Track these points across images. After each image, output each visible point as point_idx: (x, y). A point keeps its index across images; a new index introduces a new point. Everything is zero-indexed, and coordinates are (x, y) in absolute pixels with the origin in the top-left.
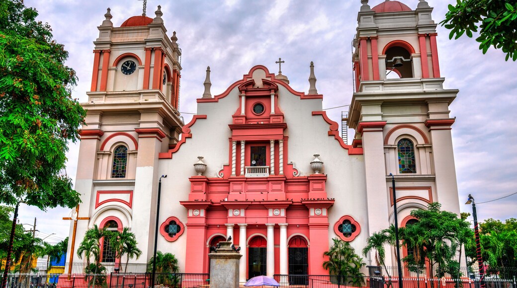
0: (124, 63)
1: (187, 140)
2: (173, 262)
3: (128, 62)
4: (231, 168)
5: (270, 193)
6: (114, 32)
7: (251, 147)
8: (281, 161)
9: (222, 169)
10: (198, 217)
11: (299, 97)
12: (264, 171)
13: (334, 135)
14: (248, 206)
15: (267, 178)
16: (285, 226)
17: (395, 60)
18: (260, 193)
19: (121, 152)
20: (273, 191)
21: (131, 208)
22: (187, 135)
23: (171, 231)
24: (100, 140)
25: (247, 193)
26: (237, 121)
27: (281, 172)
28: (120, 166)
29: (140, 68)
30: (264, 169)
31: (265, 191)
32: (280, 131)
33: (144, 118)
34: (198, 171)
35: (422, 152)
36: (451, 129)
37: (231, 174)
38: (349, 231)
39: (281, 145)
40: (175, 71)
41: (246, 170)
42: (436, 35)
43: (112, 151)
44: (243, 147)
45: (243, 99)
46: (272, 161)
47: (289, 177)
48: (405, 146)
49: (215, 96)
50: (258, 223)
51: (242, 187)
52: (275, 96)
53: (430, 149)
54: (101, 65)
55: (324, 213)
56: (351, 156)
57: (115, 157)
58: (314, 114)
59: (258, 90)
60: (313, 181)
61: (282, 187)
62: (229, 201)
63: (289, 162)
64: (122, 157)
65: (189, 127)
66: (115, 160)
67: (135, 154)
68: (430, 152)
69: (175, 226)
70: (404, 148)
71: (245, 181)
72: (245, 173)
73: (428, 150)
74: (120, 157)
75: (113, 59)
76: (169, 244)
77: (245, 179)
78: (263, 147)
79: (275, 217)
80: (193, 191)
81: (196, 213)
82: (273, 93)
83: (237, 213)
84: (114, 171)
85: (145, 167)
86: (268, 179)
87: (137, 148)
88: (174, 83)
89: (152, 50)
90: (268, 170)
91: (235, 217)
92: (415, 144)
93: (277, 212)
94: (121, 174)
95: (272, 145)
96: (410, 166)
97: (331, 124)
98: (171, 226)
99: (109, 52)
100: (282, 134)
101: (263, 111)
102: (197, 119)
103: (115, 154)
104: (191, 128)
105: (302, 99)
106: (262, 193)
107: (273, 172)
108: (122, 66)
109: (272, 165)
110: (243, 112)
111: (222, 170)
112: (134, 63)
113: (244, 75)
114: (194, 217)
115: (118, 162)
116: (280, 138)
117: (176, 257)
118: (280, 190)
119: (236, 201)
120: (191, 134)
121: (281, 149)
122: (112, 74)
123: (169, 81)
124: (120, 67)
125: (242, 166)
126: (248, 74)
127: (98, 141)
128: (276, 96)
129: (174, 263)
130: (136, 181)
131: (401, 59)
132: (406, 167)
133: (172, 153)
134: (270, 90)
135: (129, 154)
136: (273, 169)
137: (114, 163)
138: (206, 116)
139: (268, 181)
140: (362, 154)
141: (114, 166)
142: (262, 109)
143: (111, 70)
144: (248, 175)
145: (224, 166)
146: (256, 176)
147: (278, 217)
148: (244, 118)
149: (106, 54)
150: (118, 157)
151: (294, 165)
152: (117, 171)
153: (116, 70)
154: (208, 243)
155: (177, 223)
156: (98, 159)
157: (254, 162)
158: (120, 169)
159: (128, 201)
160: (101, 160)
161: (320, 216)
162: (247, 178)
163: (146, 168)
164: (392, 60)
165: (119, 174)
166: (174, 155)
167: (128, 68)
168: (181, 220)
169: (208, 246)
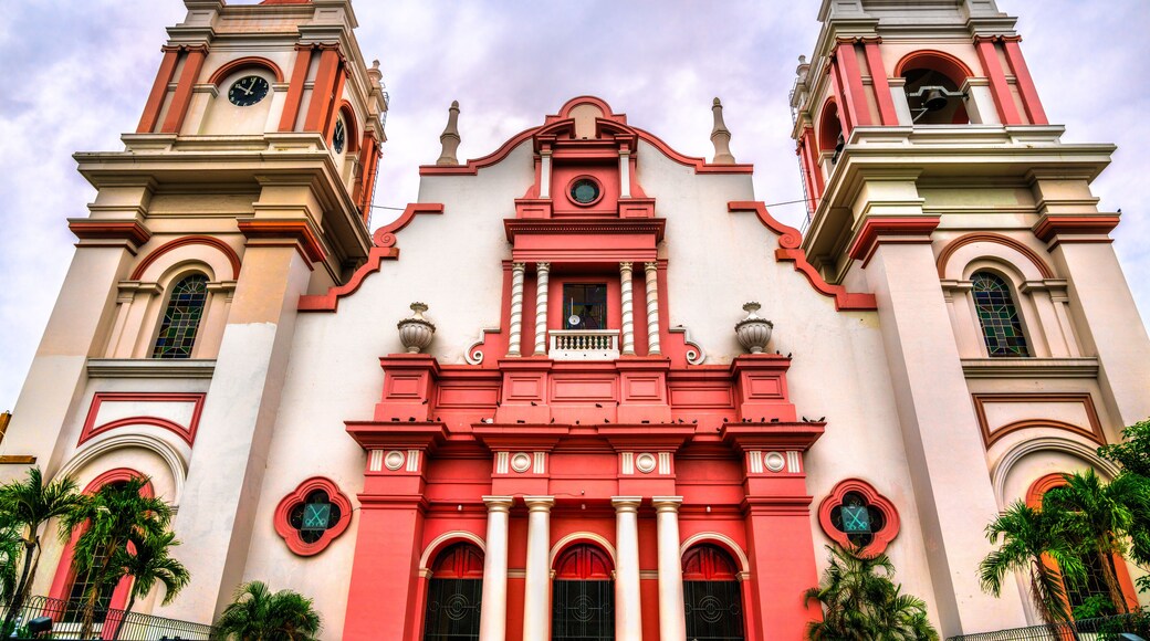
0: (240, 82)
1: (385, 265)
2: (302, 623)
3: (248, 79)
4: (509, 336)
5: (624, 404)
6: (226, 17)
7: (565, 286)
8: (653, 318)
9: (481, 339)
10: (400, 474)
11: (692, 170)
12: (603, 342)
13: (793, 261)
14: (557, 441)
15: (614, 362)
16: (675, 504)
17: (927, 93)
18: (593, 405)
19: (193, 290)
20: (633, 399)
21: (191, 444)
22: (386, 252)
23: (309, 523)
24: (135, 255)
25: (555, 405)
26: (527, 215)
27: (655, 348)
28: (180, 327)
29: (276, 90)
30: (605, 337)
31: (609, 400)
32: (648, 241)
33: (268, 197)
34: (407, 341)
35: (1041, 302)
36: (1110, 241)
37: (507, 352)
38: (864, 525)
39: (652, 276)
40: (368, 135)
41: (553, 340)
42: (1017, 39)
43: (166, 285)
44: (543, 279)
45: (546, 164)
46: (628, 318)
47: (677, 364)
48: (988, 288)
49: (470, 161)
50: (586, 497)
51: (539, 389)
52: (630, 159)
53: (1061, 294)
54: (177, 79)
55: (794, 464)
56: (843, 314)
57: (172, 303)
58: (734, 209)
59: (586, 145)
60: (750, 373)
61: (658, 388)
62: (498, 422)
63: (673, 325)
64: (193, 304)
65: (394, 232)
66: (170, 312)
67: (227, 291)
68: (1066, 303)
69: (326, 507)
70: (986, 295)
71: (550, 371)
72: (548, 348)
73: (1058, 298)
74: (186, 304)
75: (210, 69)
76: (297, 563)
77: (549, 365)
78: (598, 285)
79: (641, 476)
80: (391, 396)
81: (395, 460)
82: (624, 149)
83: (521, 463)
84: (159, 342)
85: (253, 324)
86: (619, 365)
87: (236, 276)
88: (363, 158)
89: (316, 51)
90: (615, 339)
91: (515, 476)
92: (1016, 283)
93: (647, 463)
94: (179, 351)
95: (627, 276)
96: (1010, 341)
97: (780, 233)
98: (311, 506)
99: (205, 53)
100: (654, 247)
101: (595, 197)
102: (417, 212)
103: (173, 297)
104: (398, 236)
105: (698, 173)
106: (598, 406)
107: (629, 348)
108: (233, 88)
109: (628, 328)
110: (545, 193)
111: (480, 344)
112: (264, 81)
113: (548, 117)
114: (386, 474)
115: (178, 317)
116: (648, 259)
117: (315, 608)
118: (655, 399)
119: (521, 424)
120: (398, 251)
121: (652, 287)
122: (201, 101)
123: (351, 148)
124: (225, 89)
125: (541, 328)
126: (557, 114)
127: (129, 255)
128: (633, 159)
129: (308, 629)
130: (218, 365)
131: (940, 91)
132: (1002, 343)
133: (339, 297)
134: (616, 146)
135: (214, 292)
136: (629, 339)
137: (166, 320)
138: (442, 206)
139: (618, 372)
140: (875, 309)
141: (164, 327)
142: (593, 192)
143: (200, 91)
144: (557, 354)
145: (487, 332)
146: (582, 359)
147: (653, 477)
148: (548, 208)
149: (194, 58)
150: (180, 304)
151: (687, 335)
152: (170, 341)
153: (215, 96)
154: (423, 564)
155: (332, 496)
156: (119, 304)
157: (574, 320)
158: (180, 337)
159: (186, 423)
160: (126, 306)
161: (783, 475)
162: (553, 362)
163: (256, 327)
164: (919, 93)
165: (173, 350)
166: (343, 303)
167: (247, 92)
168: (344, 489)
169: (423, 574)
